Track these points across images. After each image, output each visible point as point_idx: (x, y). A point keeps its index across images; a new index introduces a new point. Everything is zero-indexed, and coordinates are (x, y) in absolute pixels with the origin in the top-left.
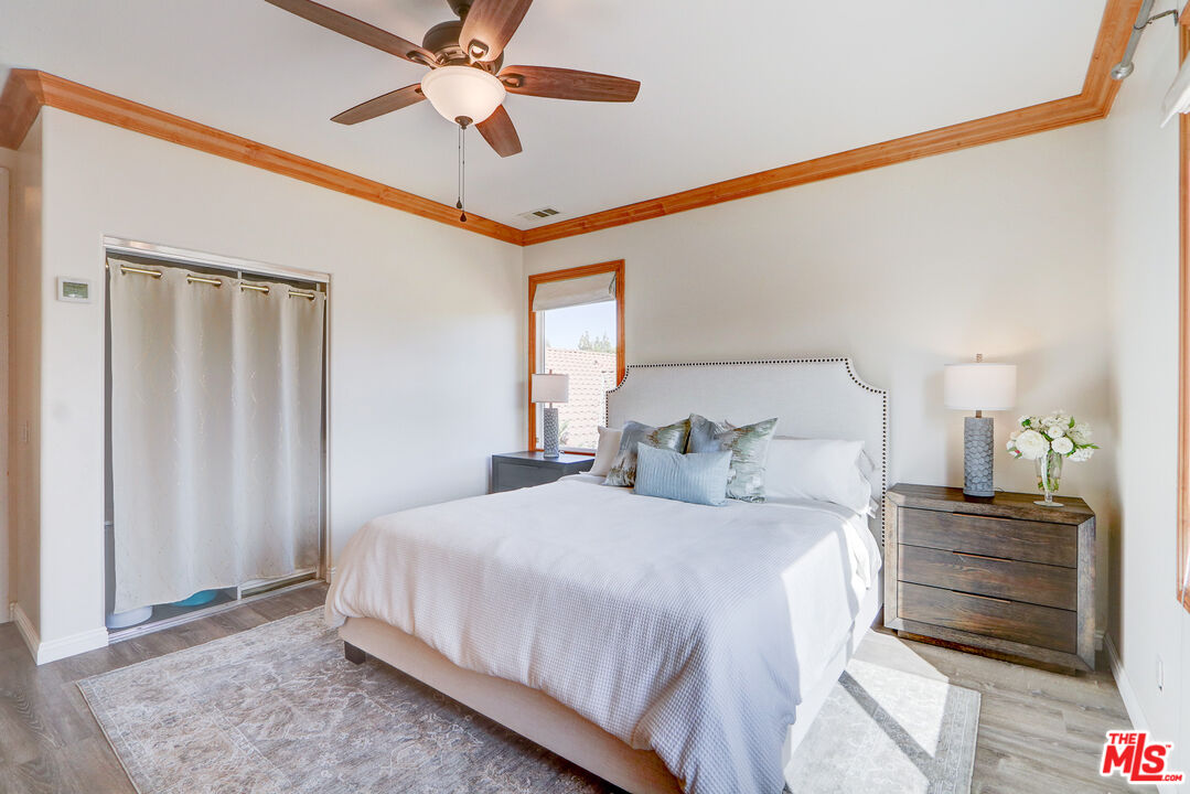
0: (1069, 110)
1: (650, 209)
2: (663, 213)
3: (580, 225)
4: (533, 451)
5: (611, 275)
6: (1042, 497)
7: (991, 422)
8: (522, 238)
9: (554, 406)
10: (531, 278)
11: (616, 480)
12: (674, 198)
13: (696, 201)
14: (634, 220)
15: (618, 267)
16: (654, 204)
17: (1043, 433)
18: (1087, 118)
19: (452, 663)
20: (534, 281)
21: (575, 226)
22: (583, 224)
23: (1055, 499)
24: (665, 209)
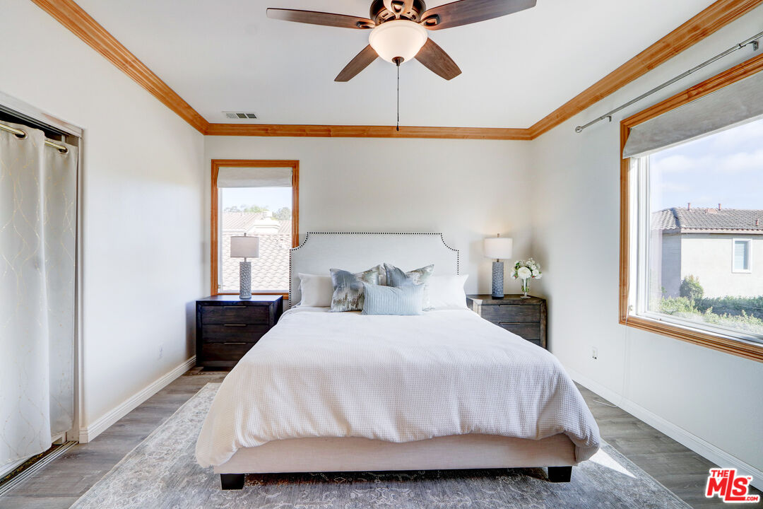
0: (522, 134)
1: (321, 131)
2: (329, 136)
3: (263, 130)
4: (215, 294)
5: (289, 170)
6: (523, 295)
7: (503, 263)
8: (206, 128)
9: (248, 260)
10: (213, 161)
11: (341, 307)
12: (341, 128)
13: (353, 133)
14: (307, 135)
15: (294, 165)
16: (326, 128)
17: (528, 268)
18: (527, 139)
19: (396, 443)
20: (216, 165)
21: (259, 129)
22: (267, 130)
23: (528, 296)
24: (331, 133)
